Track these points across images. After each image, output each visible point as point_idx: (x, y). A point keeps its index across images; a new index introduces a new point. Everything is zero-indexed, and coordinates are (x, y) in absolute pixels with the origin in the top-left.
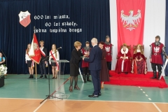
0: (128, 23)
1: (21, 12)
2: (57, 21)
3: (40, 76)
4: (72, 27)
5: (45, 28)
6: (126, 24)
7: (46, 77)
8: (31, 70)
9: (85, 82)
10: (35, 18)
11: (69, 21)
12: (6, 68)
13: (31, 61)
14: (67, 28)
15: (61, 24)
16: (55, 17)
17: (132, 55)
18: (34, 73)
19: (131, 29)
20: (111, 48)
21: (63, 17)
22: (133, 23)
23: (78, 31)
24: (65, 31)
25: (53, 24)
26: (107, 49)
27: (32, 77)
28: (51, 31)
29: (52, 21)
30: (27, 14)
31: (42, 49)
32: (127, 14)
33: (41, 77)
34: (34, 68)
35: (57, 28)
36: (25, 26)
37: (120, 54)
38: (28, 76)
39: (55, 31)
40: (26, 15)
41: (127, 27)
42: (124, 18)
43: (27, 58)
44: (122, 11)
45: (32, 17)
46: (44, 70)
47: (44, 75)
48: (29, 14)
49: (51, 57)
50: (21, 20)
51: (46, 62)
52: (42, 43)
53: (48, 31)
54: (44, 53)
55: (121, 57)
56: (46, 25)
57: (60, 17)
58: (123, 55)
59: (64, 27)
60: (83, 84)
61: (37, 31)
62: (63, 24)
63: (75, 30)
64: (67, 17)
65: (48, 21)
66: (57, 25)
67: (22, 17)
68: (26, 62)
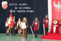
0: (57, 8)
1: (3, 2)
4: (28, 10)
6: (56, 8)
9: (35, 37)
10: (10, 5)
11: (27, 6)
13: (9, 26)
14: (26, 10)
16: (20, 5)
17: (59, 25)
19: (59, 11)
21: (24, 4)
22: (60, 8)
23: (31, 11)
25: (18, 8)
26: (47, 21)
27: (8, 35)
28: (18, 11)
29: (18, 6)
32: (57, 3)
33: (13, 35)
35: (21, 10)
36: (5, 9)
41: (56, 10)
42: (55, 5)
45: (8, 4)
48: (7, 3)
51: (15, 27)
53: (16, 11)
56: (15, 8)
57: (22, 5)
58: (54, 24)
59: (24, 10)
60: (34, 39)
62: (24, 8)
63: (30, 11)
64: (26, 4)
65: (16, 6)
66: (21, 8)
67: (3, 4)
68: (6, 27)
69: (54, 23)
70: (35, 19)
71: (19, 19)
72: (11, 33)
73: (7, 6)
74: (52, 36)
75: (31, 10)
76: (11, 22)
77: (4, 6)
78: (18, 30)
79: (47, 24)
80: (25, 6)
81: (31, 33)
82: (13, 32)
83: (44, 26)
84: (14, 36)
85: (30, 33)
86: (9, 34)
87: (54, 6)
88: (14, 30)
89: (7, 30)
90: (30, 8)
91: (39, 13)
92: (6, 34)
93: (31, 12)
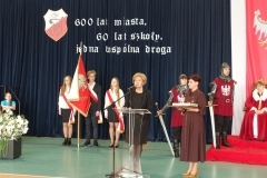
1: (50, 11)
2: (121, 29)
4: (151, 43)
5: (96, 43)
6: (263, 38)
7: (96, 144)
8: (67, 130)
9: (177, 155)
10: (77, 23)
11: (146, 30)
12: (27, 122)
13: (70, 110)
14: (141, 44)
15: (129, 37)
16: (117, 22)
20: (232, 89)
21: (134, 22)
23: (164, 51)
24: (136, 50)
25: (111, 36)
26: (225, 90)
27: (68, 143)
28: (108, 50)
29: (110, 29)
30: (61, 14)
31: (92, 86)
33: (88, 143)
35: (120, 44)
37: (251, 102)
39: (116, 50)
41: (266, 46)
42: (260, 25)
43: (62, 104)
44: (257, 13)
45: (70, 22)
47: (92, 141)
48: (65, 15)
52: (92, 75)
53: (102, 50)
54: (95, 95)
55: (253, 108)
56: (99, 37)
57: (128, 23)
58: (257, 104)
59: (134, 43)
63: (158, 50)
64: (142, 22)
65: (103, 30)
66: (120, 38)
67: (51, 22)
68: (59, 112)
69: (256, 98)
70: (178, 83)
71: (114, 82)
72: (82, 137)
73: (65, 30)
74: (244, 151)
75: (160, 44)
77: (55, 27)
78: (111, 124)
79: (227, 101)
80: (137, 29)
81: (163, 139)
82: (88, 131)
83: (211, 109)
84: (95, 148)
85: (156, 136)
86: (73, 141)
87: (255, 29)
88: (94, 124)
89: (64, 124)
90: (157, 37)
92: (63, 140)
93: (164, 53)
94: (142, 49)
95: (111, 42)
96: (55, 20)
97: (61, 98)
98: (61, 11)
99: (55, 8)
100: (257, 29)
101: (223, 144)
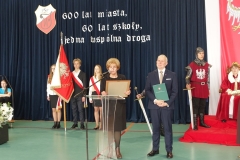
1: (40, 8)
2: (104, 21)
3: (72, 124)
4: (132, 32)
5: (82, 35)
10: (65, 16)
11: (126, 21)
14: (122, 33)
16: (101, 15)
18: (62, 119)
20: (207, 72)
21: (116, 13)
23: (144, 39)
24: (119, 39)
25: (96, 27)
26: (200, 74)
28: (93, 40)
29: (94, 21)
34: (62, 110)
35: (104, 34)
36: (47, 31)
38: (51, 124)
39: (100, 40)
40: (49, 12)
46: (80, 114)
47: (79, 124)
48: (54, 10)
49: (92, 89)
50: (39, 21)
53: (88, 40)
54: (81, 82)
56: (84, 29)
57: (110, 15)
58: (232, 86)
59: (116, 33)
61: (67, 41)
62: (115, 27)
63: (138, 38)
64: (123, 13)
65: (87, 22)
66: (104, 29)
67: (41, 17)
68: (48, 98)
69: (231, 79)
71: (97, 69)
74: (221, 132)
75: (140, 33)
76: (63, 80)
78: (96, 108)
79: (202, 84)
80: (119, 20)
83: (190, 92)
84: (81, 131)
86: (61, 124)
87: (228, 16)
88: (80, 109)
89: (53, 109)
90: (137, 26)
91: (173, 45)
93: (144, 41)
94: (124, 38)
95: (95, 33)
96: (44, 15)
97: (49, 86)
98: (50, 6)
99: (45, 4)
100: (230, 15)
101: (201, 125)
